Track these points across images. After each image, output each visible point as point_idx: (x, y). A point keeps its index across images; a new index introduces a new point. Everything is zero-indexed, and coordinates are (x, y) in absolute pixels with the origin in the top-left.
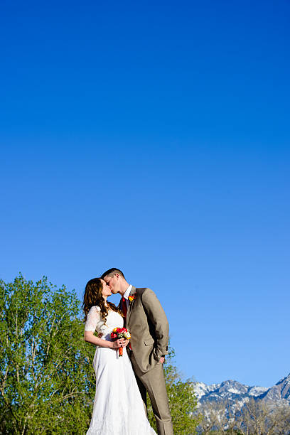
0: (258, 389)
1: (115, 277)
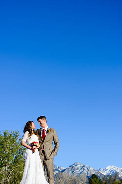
0: (62, 168)
1: (44, 121)
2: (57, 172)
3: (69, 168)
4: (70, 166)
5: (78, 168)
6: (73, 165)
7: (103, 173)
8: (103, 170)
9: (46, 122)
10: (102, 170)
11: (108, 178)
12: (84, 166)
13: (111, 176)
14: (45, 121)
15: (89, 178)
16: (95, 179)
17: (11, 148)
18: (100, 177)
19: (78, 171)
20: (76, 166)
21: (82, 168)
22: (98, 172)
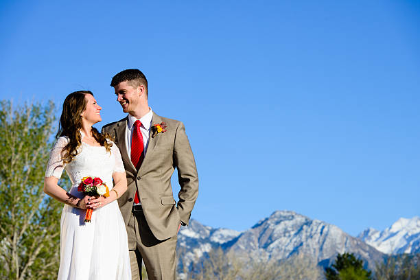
0: (225, 233)
1: (138, 90)
2: (207, 248)
3: (253, 231)
4: (257, 226)
5: (286, 231)
6: (267, 219)
7: (379, 245)
8: (381, 235)
9: (147, 94)
10: (377, 235)
11: (399, 263)
12: (308, 223)
13: (409, 257)
14: (144, 91)
15: (327, 270)
16: (351, 270)
17: (27, 168)
18: (367, 264)
19: (285, 243)
20: (278, 223)
21: (302, 229)
22: (361, 245)
